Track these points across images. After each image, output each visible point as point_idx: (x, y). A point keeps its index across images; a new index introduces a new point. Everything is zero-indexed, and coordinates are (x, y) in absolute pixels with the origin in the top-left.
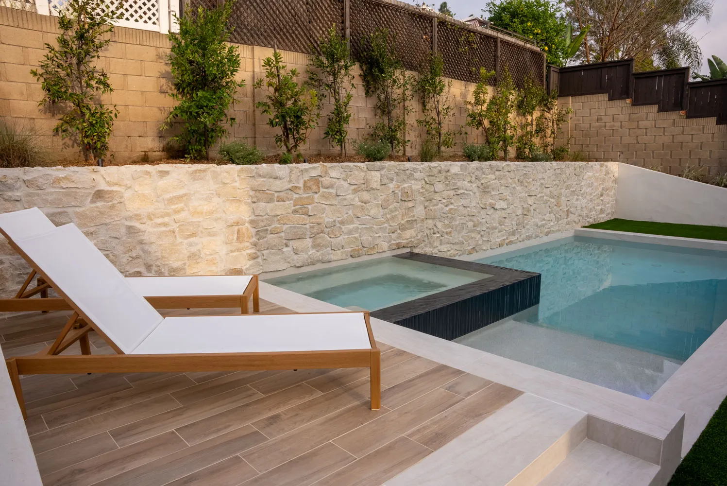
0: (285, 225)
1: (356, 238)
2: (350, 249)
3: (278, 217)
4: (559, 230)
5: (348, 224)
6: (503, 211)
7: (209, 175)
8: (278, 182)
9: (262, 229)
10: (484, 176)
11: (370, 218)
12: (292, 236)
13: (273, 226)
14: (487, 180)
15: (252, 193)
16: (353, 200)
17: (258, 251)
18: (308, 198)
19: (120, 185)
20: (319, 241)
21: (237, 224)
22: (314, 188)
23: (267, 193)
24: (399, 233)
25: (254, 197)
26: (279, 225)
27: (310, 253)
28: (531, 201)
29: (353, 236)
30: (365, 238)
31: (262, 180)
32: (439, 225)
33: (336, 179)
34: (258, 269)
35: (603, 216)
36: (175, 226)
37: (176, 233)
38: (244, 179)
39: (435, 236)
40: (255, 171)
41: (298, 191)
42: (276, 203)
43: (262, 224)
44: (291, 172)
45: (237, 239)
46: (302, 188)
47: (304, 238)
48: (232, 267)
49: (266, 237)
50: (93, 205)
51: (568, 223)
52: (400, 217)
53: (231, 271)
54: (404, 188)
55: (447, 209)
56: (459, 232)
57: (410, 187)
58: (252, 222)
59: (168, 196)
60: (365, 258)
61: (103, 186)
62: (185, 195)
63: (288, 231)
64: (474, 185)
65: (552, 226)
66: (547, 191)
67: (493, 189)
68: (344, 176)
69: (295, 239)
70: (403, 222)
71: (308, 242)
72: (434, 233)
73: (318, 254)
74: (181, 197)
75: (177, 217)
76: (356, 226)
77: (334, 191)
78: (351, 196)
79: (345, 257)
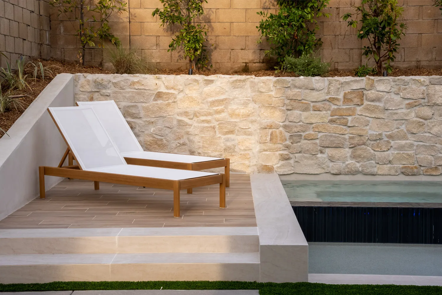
0: (321, 133)
1: (408, 155)
2: (401, 166)
3: (313, 125)
5: (400, 140)
7: (248, 84)
8: (315, 93)
9: (296, 134)
11: (431, 135)
12: (326, 143)
13: (307, 133)
15: (287, 102)
16: (406, 115)
17: (290, 153)
18: (349, 109)
19: (175, 89)
20: (359, 152)
21: (271, 127)
22: (356, 100)
23: (302, 103)
25: (289, 105)
26: (313, 133)
27: (347, 163)
29: (406, 152)
30: (422, 156)
31: (298, 90)
33: (385, 93)
34: (289, 169)
36: (216, 124)
37: (216, 130)
38: (280, 89)
40: (291, 82)
41: (337, 103)
42: (312, 112)
43: (295, 129)
44: (330, 84)
45: (270, 140)
46: (342, 100)
47: (340, 147)
48: (264, 164)
49: (299, 142)
50: (155, 102)
53: (262, 167)
58: (285, 127)
59: (210, 99)
60: (424, 178)
61: (163, 90)
62: (226, 99)
63: (323, 139)
68: (397, 90)
69: (331, 147)
71: (347, 152)
73: (358, 165)
74: (222, 100)
75: (217, 116)
76: (409, 143)
77: (381, 105)
78: (404, 111)
79: (393, 172)
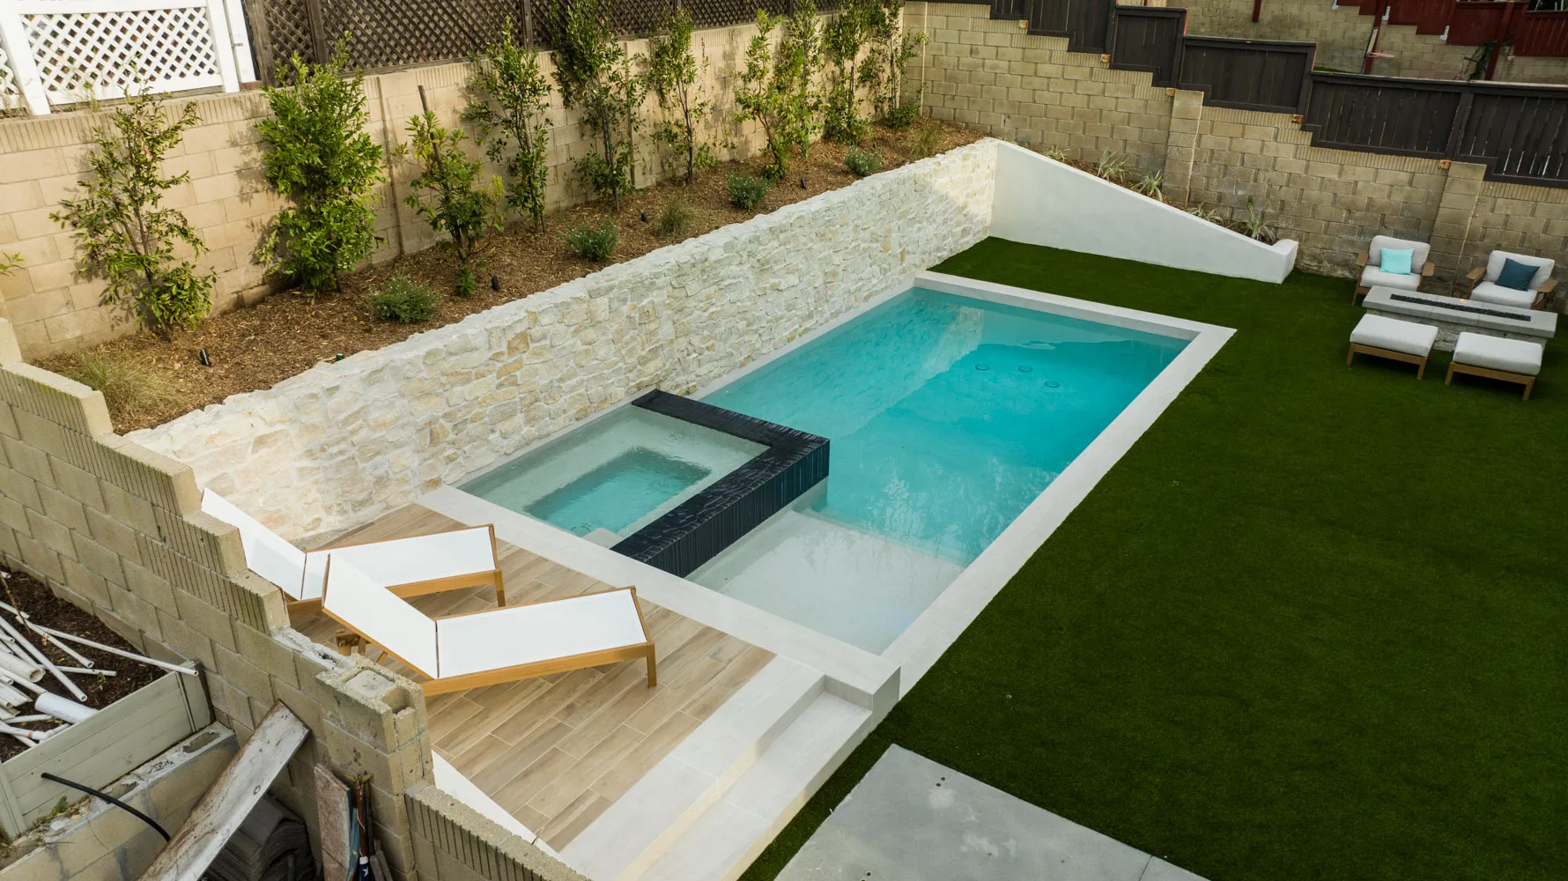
0: (489, 407)
1: (580, 395)
2: (575, 411)
3: (479, 399)
4: (887, 288)
5: (570, 380)
6: (793, 289)
8: (475, 355)
9: (460, 420)
10: (761, 248)
11: (598, 362)
12: (498, 417)
13: (473, 412)
14: (767, 252)
16: (572, 346)
17: (457, 449)
18: (515, 361)
19: (285, 422)
20: (533, 413)
21: (430, 423)
22: (522, 346)
23: (462, 373)
24: (639, 370)
25: (447, 383)
26: (481, 409)
27: (523, 432)
28: (837, 259)
29: (577, 392)
30: (593, 390)
31: (455, 358)
32: (696, 340)
33: (550, 327)
34: (461, 470)
35: (966, 239)
36: (353, 451)
37: (357, 459)
38: (432, 364)
39: (691, 357)
40: (445, 350)
41: (502, 358)
42: (475, 382)
43: (459, 414)
44: (490, 336)
45: (430, 443)
46: (507, 352)
47: (513, 415)
48: (426, 479)
49: (465, 429)
50: (256, 456)
51: (903, 271)
52: (639, 348)
53: (426, 484)
54: (643, 306)
55: (706, 314)
56: (726, 341)
57: (652, 302)
58: (446, 416)
59: (342, 417)
60: (594, 416)
61: (265, 430)
62: (362, 408)
63: (493, 413)
64: (746, 267)
65: (875, 285)
66: (866, 235)
67: (775, 262)
68: (560, 318)
69: (502, 420)
70: (644, 353)
71: (520, 418)
72: (688, 355)
73: (534, 429)
74: (358, 412)
75: (355, 438)
76: (580, 379)
77: (546, 342)
78: (571, 342)
79: (567, 422)
